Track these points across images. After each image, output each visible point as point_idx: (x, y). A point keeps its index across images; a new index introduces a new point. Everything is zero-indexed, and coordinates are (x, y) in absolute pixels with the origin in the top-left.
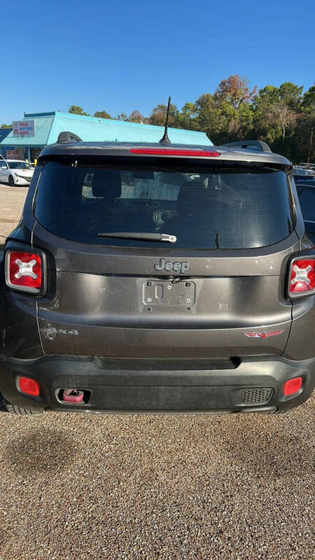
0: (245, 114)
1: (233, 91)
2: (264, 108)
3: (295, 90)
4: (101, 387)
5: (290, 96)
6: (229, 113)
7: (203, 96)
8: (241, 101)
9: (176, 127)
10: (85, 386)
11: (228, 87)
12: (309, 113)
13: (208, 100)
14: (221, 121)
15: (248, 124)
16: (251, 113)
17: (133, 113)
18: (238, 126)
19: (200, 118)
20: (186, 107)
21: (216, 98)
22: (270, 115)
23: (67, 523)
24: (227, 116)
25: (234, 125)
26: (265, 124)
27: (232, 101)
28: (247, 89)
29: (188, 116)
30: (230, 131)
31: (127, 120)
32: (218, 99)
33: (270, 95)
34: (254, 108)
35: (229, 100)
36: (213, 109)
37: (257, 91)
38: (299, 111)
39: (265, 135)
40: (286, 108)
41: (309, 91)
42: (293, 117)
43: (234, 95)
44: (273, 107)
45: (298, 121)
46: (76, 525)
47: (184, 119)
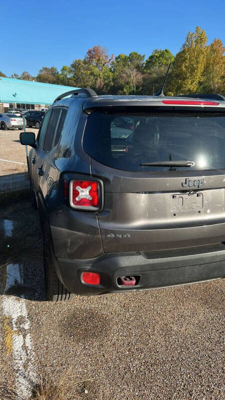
0: (106, 74)
1: (97, 58)
2: (120, 70)
3: (140, 58)
4: (148, 272)
5: (136, 62)
6: (95, 74)
7: (76, 60)
8: (104, 65)
9: (58, 84)
10: (137, 273)
11: (93, 54)
12: (150, 74)
13: (79, 64)
14: (90, 79)
15: (110, 82)
16: (111, 74)
17: (23, 74)
18: (103, 83)
19: (74, 77)
20: (63, 69)
21: (85, 62)
22: (124, 75)
23: (132, 369)
24: (94, 76)
25: (100, 82)
26: (122, 82)
27: (97, 65)
28: (107, 56)
29: (66, 76)
30: (97, 87)
31: (19, 79)
32: (87, 63)
33: (123, 61)
34: (113, 70)
35: (95, 64)
36: (84, 71)
37: (114, 58)
38: (143, 73)
39: (122, 90)
40: (135, 70)
41: (150, 58)
42: (140, 77)
43: (98, 60)
44: (126, 69)
45: (144, 79)
46: (138, 369)
47: (63, 78)
